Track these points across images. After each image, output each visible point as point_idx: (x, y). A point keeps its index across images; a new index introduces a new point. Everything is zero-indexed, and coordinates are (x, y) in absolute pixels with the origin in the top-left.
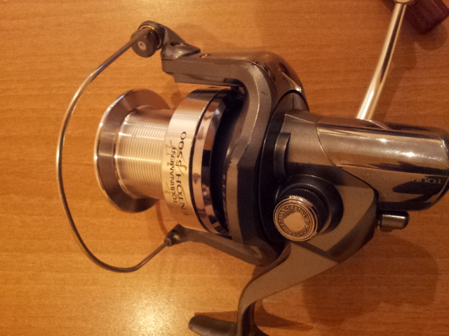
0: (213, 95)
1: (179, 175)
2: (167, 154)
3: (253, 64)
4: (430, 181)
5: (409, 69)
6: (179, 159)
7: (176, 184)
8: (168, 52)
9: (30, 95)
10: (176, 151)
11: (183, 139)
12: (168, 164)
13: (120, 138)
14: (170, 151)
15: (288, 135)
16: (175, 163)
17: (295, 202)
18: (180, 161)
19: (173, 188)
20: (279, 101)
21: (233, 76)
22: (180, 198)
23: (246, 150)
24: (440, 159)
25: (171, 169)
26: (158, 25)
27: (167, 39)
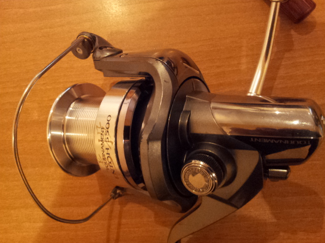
0: (132, 84)
1: (107, 149)
2: (98, 133)
3: (157, 60)
4: (302, 142)
5: (289, 51)
6: (107, 136)
7: (106, 156)
8: (98, 54)
9: (7, 93)
10: (105, 131)
11: (108, 121)
12: (99, 141)
13: (66, 121)
14: (100, 130)
15: (188, 112)
16: (104, 140)
17: (196, 165)
18: (107, 138)
19: (104, 159)
20: (180, 87)
21: (144, 70)
22: (110, 166)
23: (153, 128)
24: (308, 124)
25: (101, 144)
26: (91, 34)
27: (97, 44)
